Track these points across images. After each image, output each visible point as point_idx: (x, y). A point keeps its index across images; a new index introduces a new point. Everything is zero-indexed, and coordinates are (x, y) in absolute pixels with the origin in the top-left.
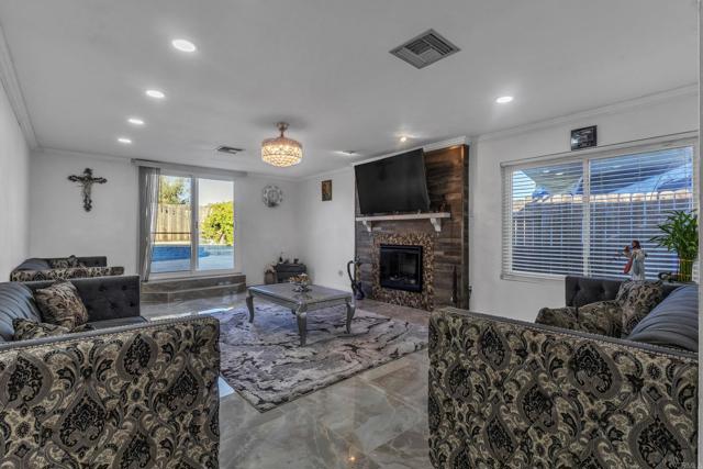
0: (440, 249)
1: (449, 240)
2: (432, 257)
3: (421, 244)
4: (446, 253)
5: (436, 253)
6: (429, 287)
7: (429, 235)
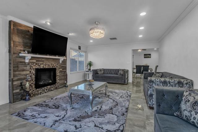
0: (61, 68)
1: (63, 66)
2: (59, 71)
3: (55, 67)
4: (63, 69)
5: (60, 70)
6: (58, 81)
7: (58, 64)
